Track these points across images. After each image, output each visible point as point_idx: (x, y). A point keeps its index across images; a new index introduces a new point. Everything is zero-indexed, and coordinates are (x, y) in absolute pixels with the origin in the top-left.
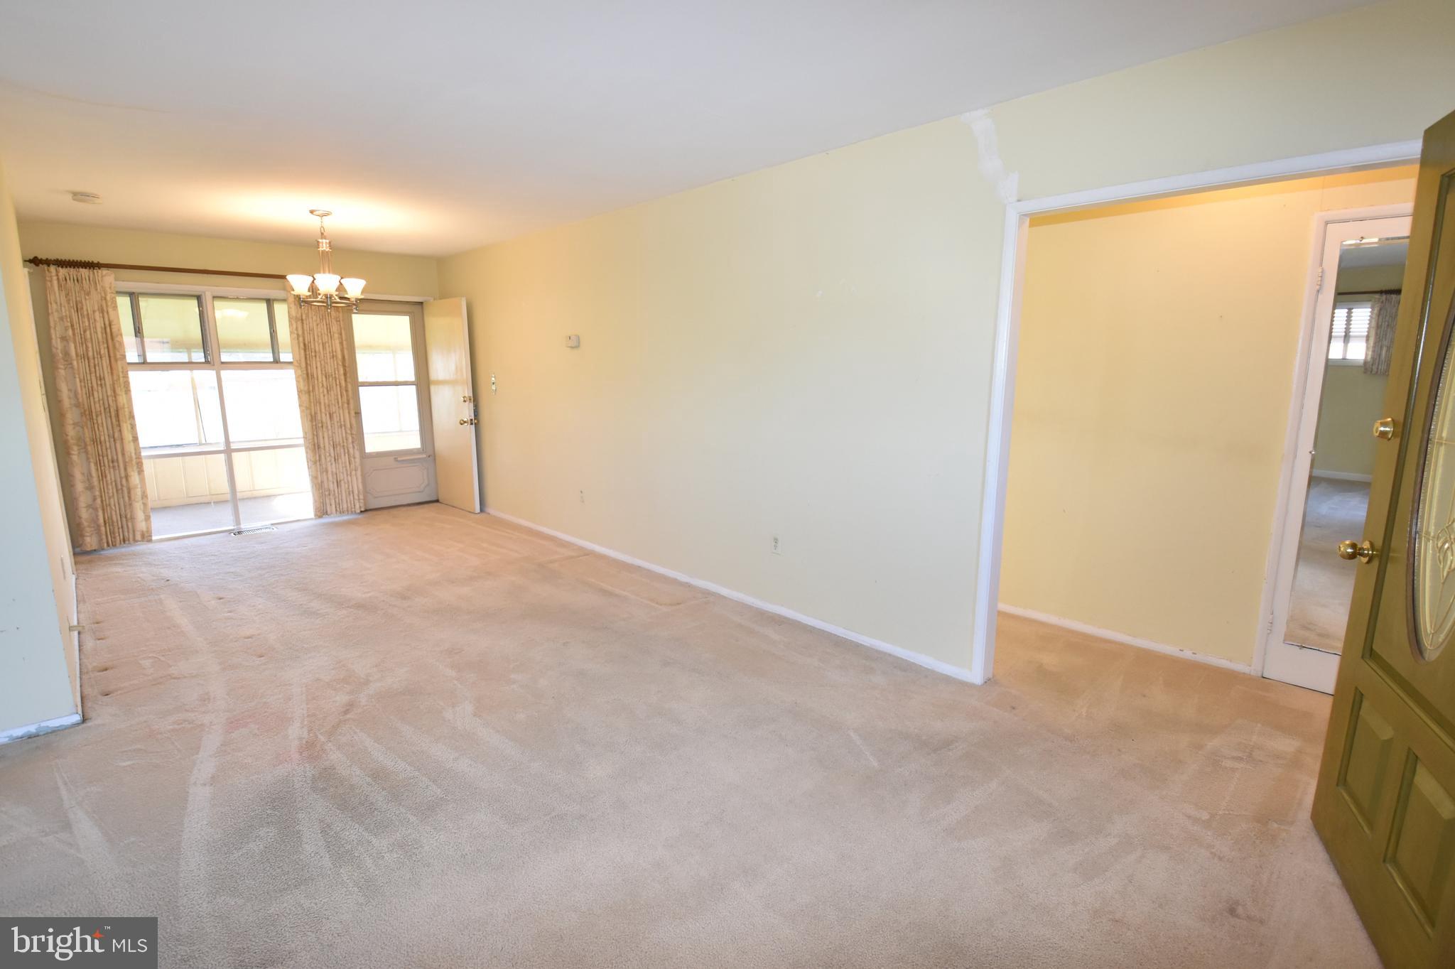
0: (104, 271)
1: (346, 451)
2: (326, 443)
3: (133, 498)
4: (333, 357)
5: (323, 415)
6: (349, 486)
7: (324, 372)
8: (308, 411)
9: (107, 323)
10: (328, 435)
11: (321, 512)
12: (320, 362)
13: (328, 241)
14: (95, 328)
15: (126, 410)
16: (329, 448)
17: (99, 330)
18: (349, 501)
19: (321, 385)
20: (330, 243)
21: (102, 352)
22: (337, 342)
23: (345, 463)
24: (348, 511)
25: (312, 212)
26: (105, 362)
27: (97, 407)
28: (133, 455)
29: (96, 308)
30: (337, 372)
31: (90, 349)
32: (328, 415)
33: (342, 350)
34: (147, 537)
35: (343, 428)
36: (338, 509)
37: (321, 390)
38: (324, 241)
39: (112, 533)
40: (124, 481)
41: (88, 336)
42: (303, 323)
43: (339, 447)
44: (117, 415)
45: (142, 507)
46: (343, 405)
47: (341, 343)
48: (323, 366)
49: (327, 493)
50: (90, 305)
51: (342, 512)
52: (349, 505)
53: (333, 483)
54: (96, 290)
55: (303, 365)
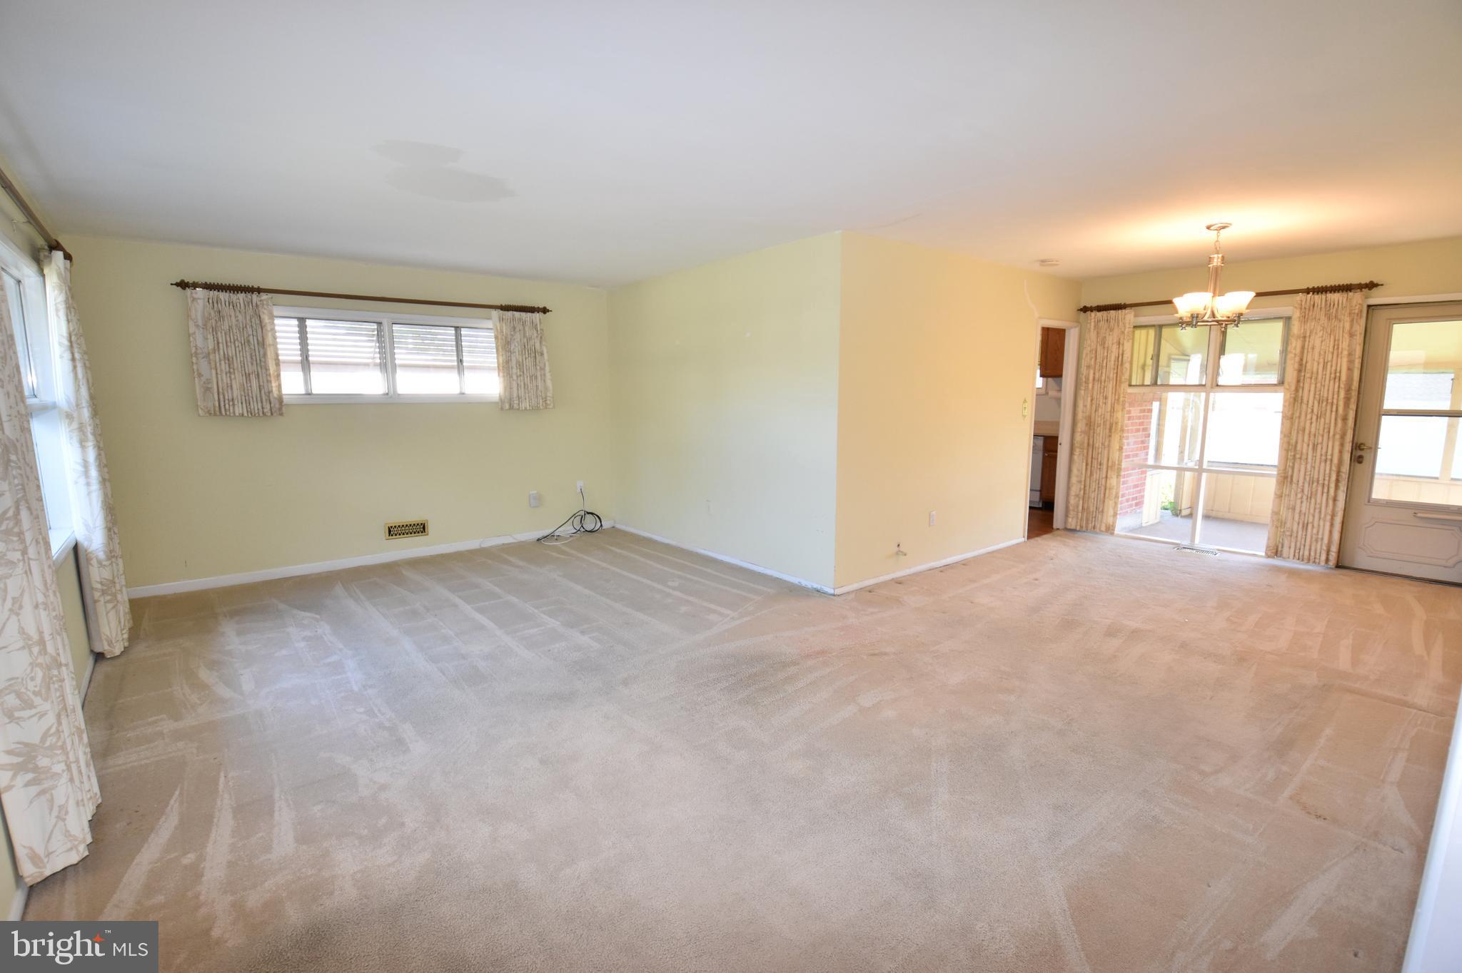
0: (1127, 311)
1: (1326, 490)
2: (1299, 474)
3: (1107, 495)
4: (1335, 378)
5: (1305, 445)
6: (1318, 532)
7: (1317, 396)
8: (1286, 439)
9: (1121, 353)
10: (1306, 468)
11: (1275, 552)
12: (1316, 384)
13: (1220, 256)
14: (1111, 357)
15: (1120, 424)
16: (1304, 483)
17: (1113, 358)
18: (1313, 548)
19: (1310, 410)
20: (1223, 257)
21: (1111, 375)
22: (1345, 360)
23: (1321, 504)
24: (1309, 560)
25: (1208, 228)
26: (1111, 385)
27: (1099, 420)
28: (1117, 462)
29: (1115, 341)
30: (1336, 396)
31: (1104, 375)
32: (1311, 446)
33: (1350, 369)
34: (1110, 530)
35: (1328, 462)
36: (1297, 555)
37: (1309, 417)
38: (1216, 256)
39: (1087, 520)
40: (1104, 480)
41: (1105, 364)
42: (1305, 341)
43: (1315, 484)
44: (1110, 430)
45: (1114, 504)
46: (1334, 435)
47: (1351, 362)
48: (1318, 390)
49: (1288, 533)
50: (1111, 339)
51: (1301, 559)
52: (1312, 554)
53: (1298, 524)
54: (1118, 326)
55: (1293, 388)
